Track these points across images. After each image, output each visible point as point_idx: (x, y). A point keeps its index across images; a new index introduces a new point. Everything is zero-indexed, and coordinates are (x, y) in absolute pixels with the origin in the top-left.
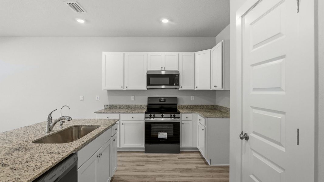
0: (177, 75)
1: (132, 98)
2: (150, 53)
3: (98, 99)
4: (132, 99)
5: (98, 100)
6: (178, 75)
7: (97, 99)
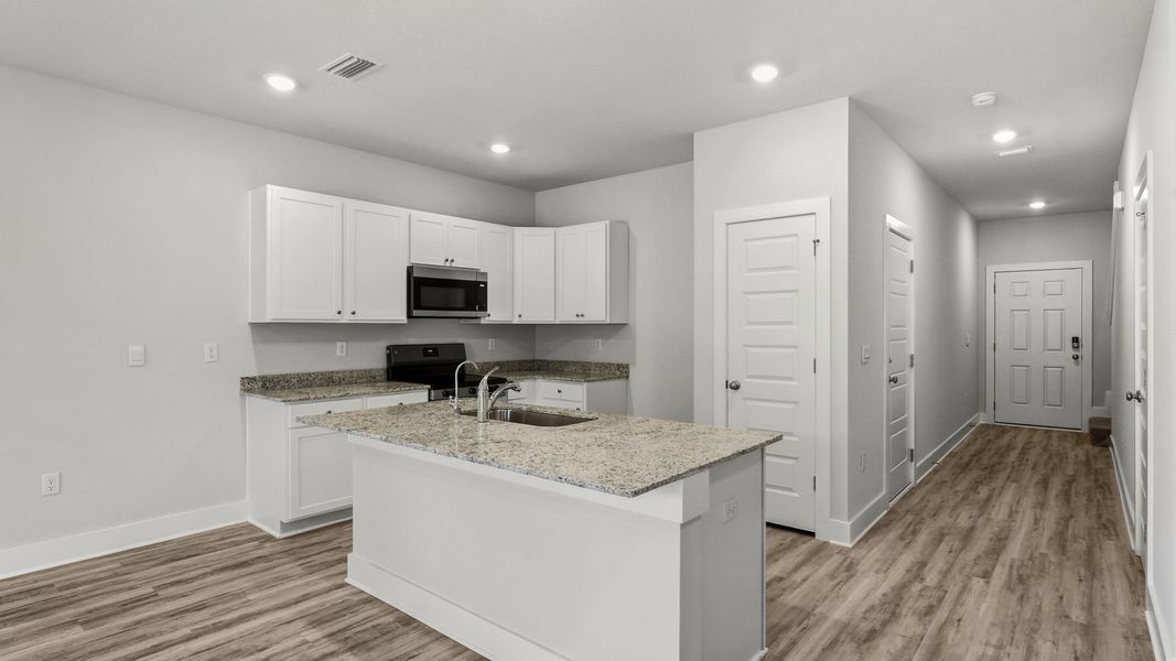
0: (482, 283)
1: (340, 348)
2: (416, 214)
3: (212, 356)
4: (338, 353)
5: (215, 358)
6: (486, 283)
7: (207, 358)
